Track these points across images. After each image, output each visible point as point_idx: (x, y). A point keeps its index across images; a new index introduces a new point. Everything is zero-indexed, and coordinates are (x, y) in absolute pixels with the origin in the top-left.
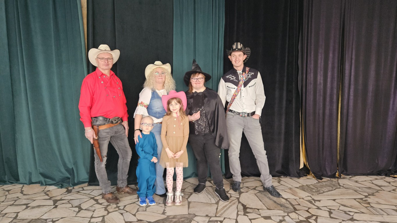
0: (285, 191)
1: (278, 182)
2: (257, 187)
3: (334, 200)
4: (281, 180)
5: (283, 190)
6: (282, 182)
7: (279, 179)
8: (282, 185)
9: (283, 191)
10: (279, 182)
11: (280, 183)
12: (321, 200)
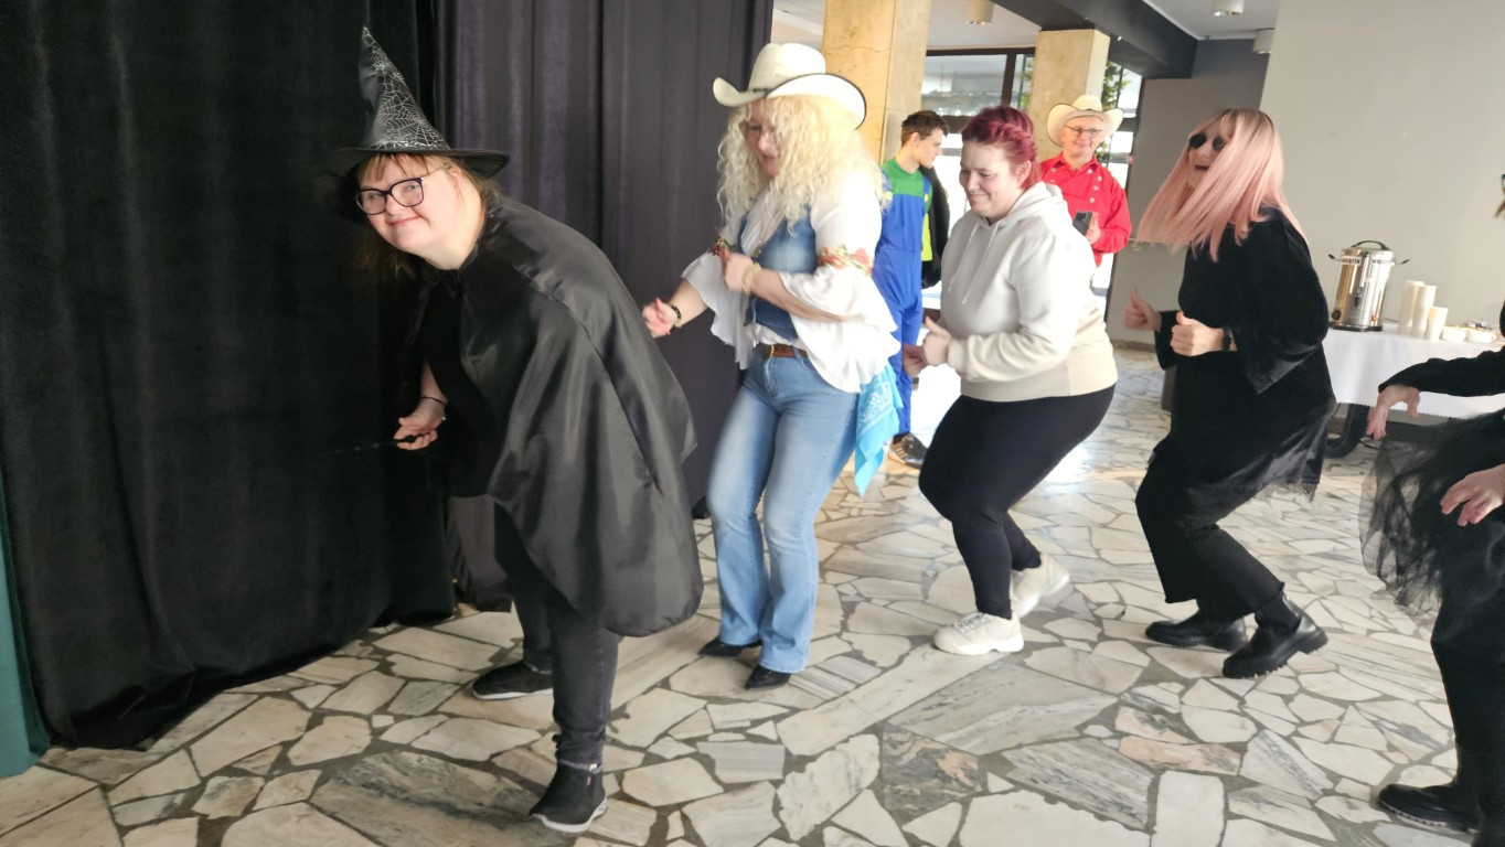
0: (451, 716)
1: (377, 669)
2: (287, 745)
3: (665, 684)
4: (391, 653)
5: (434, 712)
6: (402, 666)
7: (370, 649)
8: (408, 680)
9: (441, 718)
10: (385, 668)
11: (394, 669)
12: (624, 707)
